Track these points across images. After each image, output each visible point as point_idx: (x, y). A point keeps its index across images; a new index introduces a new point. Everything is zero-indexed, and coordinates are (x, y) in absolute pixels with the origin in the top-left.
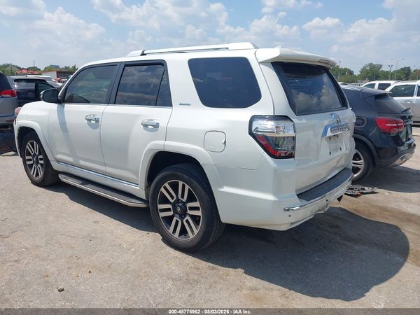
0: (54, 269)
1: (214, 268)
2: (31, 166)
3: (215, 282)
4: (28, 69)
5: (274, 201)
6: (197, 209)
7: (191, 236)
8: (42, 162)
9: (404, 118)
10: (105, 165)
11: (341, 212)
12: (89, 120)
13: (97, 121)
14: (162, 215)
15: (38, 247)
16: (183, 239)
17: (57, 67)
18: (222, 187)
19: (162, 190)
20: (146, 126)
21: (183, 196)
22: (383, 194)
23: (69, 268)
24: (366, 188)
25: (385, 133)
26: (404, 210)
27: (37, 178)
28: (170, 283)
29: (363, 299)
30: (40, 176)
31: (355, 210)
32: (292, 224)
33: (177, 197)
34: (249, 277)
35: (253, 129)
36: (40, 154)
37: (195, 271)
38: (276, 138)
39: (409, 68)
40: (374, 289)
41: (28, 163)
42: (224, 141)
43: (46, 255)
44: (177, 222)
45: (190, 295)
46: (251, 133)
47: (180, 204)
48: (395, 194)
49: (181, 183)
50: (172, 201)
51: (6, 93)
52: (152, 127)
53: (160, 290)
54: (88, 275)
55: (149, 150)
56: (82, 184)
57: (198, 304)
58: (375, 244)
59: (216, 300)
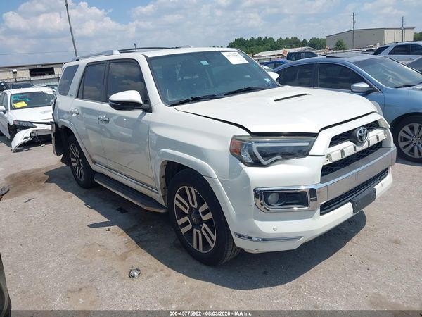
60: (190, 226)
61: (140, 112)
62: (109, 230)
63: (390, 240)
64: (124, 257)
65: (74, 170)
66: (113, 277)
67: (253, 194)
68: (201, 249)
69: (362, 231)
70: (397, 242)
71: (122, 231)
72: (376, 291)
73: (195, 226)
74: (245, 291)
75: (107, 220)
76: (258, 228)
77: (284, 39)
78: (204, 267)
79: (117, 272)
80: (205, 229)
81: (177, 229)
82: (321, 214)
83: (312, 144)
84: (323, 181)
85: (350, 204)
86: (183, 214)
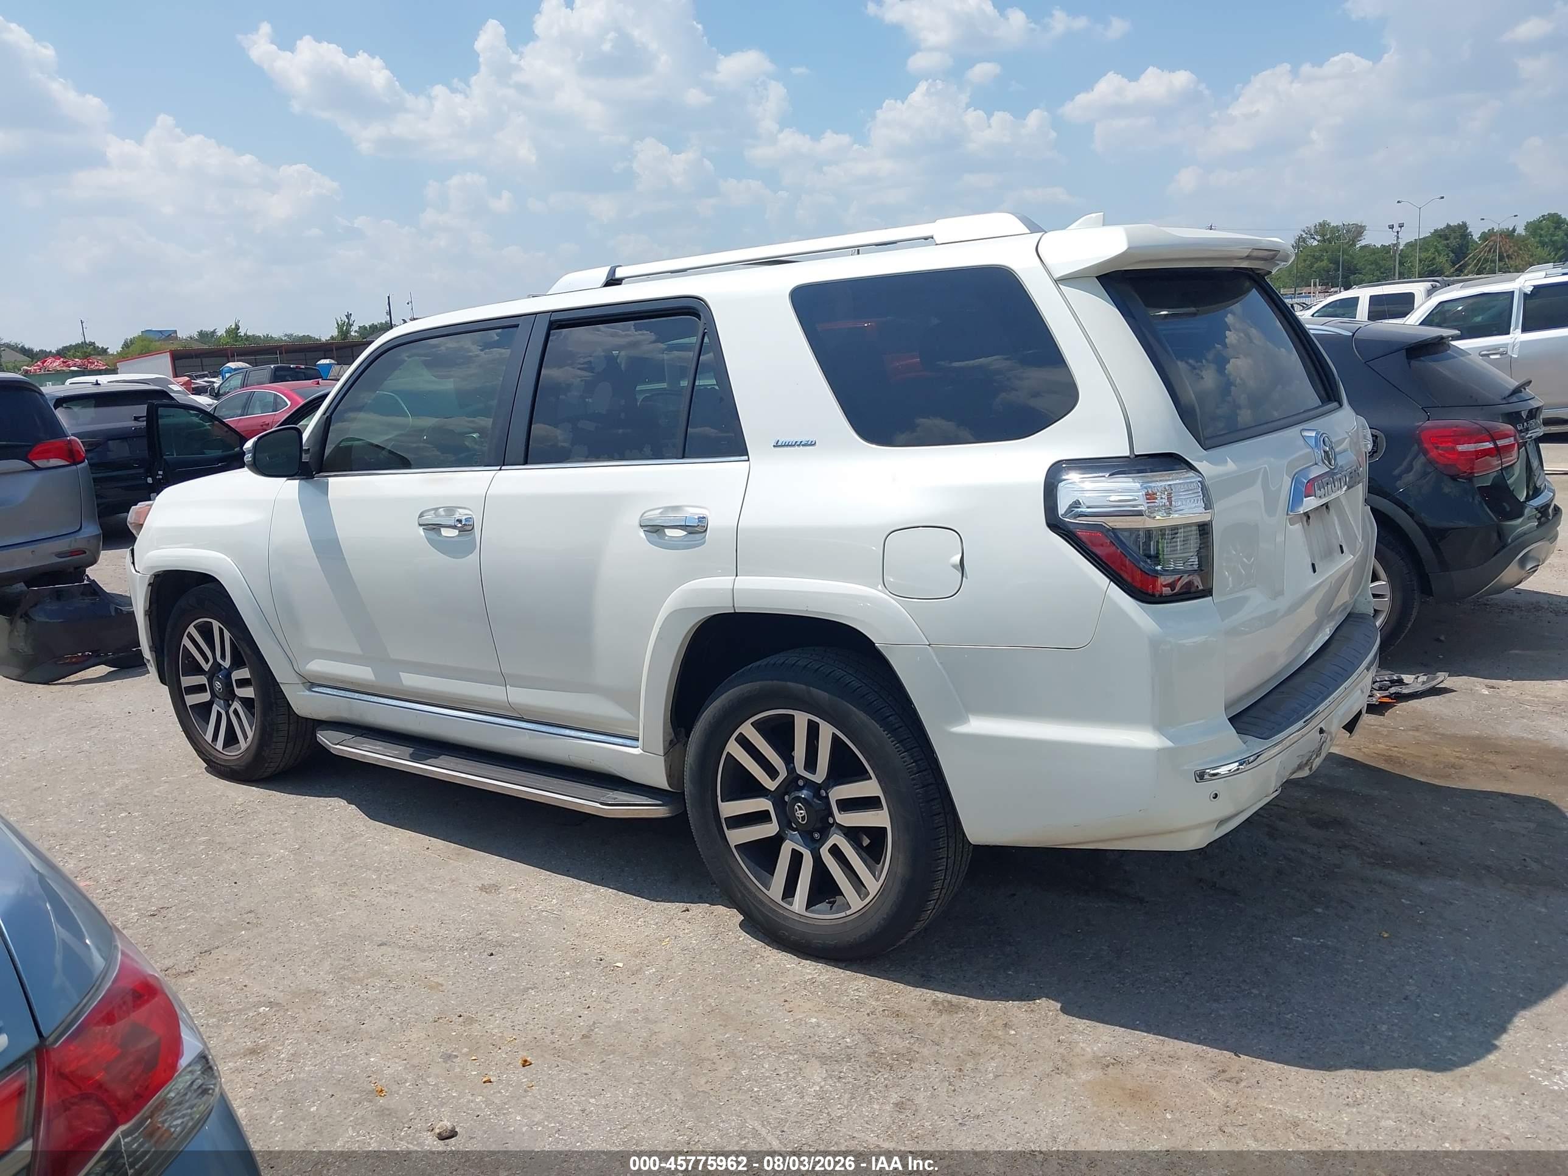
0: (398, 1067)
1: (952, 1008)
2: (204, 710)
3: (972, 1054)
4: (61, 353)
5: (1159, 750)
6: (869, 803)
7: (856, 902)
8: (248, 692)
9: (1513, 418)
10: (504, 680)
11: (1340, 772)
12: (433, 528)
13: (465, 527)
14: (737, 836)
15: (312, 995)
16: (824, 916)
17: (170, 336)
18: (962, 719)
19: (733, 748)
20: (654, 530)
21: (811, 763)
22: (1472, 692)
23: (448, 1057)
24: (1407, 678)
25: (1454, 478)
26: (1555, 744)
27: (233, 754)
28: (816, 1073)
29: (1491, 1057)
30: (243, 745)
31: (1389, 759)
32: (1222, 822)
33: (791, 770)
34: (1081, 1024)
35: (1062, 509)
36: (238, 662)
37: (890, 1022)
38: (1149, 533)
39: (1463, 227)
40: (1523, 1024)
41: (191, 700)
42: (957, 559)
43: (350, 1019)
44: (797, 857)
45: (900, 1106)
46: (1055, 524)
47: (804, 794)
48: (1510, 688)
49: (801, 720)
50: (771, 785)
51: (46, 454)
52: (681, 533)
53: (790, 1099)
54: (522, 1076)
55: (677, 614)
56: (414, 758)
57: (934, 1133)
58: (1488, 868)
59: (994, 1113)
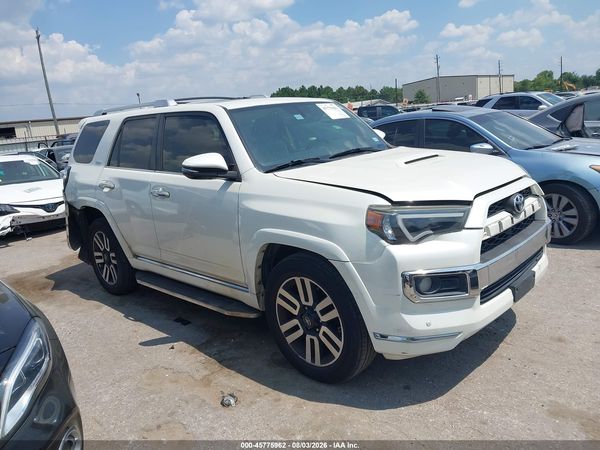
60: (301, 332)
61: (221, 182)
62: (172, 348)
63: (551, 338)
64: (206, 382)
65: (98, 270)
66: (200, 406)
67: (400, 279)
68: (318, 363)
69: (514, 330)
70: (560, 340)
71: (191, 348)
72: (552, 398)
73: (307, 331)
74: (388, 411)
75: (165, 335)
76: (406, 323)
77: (346, 88)
78: (323, 387)
79: (204, 401)
80: (325, 334)
81: (280, 339)
82: (482, 303)
83: (467, 214)
84: (483, 260)
85: (509, 291)
86: (289, 316)
